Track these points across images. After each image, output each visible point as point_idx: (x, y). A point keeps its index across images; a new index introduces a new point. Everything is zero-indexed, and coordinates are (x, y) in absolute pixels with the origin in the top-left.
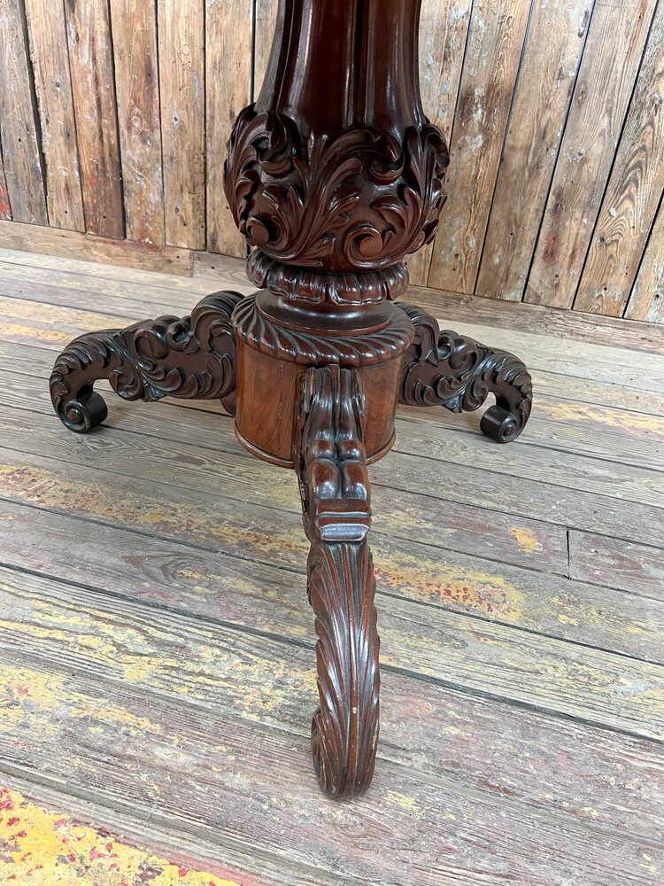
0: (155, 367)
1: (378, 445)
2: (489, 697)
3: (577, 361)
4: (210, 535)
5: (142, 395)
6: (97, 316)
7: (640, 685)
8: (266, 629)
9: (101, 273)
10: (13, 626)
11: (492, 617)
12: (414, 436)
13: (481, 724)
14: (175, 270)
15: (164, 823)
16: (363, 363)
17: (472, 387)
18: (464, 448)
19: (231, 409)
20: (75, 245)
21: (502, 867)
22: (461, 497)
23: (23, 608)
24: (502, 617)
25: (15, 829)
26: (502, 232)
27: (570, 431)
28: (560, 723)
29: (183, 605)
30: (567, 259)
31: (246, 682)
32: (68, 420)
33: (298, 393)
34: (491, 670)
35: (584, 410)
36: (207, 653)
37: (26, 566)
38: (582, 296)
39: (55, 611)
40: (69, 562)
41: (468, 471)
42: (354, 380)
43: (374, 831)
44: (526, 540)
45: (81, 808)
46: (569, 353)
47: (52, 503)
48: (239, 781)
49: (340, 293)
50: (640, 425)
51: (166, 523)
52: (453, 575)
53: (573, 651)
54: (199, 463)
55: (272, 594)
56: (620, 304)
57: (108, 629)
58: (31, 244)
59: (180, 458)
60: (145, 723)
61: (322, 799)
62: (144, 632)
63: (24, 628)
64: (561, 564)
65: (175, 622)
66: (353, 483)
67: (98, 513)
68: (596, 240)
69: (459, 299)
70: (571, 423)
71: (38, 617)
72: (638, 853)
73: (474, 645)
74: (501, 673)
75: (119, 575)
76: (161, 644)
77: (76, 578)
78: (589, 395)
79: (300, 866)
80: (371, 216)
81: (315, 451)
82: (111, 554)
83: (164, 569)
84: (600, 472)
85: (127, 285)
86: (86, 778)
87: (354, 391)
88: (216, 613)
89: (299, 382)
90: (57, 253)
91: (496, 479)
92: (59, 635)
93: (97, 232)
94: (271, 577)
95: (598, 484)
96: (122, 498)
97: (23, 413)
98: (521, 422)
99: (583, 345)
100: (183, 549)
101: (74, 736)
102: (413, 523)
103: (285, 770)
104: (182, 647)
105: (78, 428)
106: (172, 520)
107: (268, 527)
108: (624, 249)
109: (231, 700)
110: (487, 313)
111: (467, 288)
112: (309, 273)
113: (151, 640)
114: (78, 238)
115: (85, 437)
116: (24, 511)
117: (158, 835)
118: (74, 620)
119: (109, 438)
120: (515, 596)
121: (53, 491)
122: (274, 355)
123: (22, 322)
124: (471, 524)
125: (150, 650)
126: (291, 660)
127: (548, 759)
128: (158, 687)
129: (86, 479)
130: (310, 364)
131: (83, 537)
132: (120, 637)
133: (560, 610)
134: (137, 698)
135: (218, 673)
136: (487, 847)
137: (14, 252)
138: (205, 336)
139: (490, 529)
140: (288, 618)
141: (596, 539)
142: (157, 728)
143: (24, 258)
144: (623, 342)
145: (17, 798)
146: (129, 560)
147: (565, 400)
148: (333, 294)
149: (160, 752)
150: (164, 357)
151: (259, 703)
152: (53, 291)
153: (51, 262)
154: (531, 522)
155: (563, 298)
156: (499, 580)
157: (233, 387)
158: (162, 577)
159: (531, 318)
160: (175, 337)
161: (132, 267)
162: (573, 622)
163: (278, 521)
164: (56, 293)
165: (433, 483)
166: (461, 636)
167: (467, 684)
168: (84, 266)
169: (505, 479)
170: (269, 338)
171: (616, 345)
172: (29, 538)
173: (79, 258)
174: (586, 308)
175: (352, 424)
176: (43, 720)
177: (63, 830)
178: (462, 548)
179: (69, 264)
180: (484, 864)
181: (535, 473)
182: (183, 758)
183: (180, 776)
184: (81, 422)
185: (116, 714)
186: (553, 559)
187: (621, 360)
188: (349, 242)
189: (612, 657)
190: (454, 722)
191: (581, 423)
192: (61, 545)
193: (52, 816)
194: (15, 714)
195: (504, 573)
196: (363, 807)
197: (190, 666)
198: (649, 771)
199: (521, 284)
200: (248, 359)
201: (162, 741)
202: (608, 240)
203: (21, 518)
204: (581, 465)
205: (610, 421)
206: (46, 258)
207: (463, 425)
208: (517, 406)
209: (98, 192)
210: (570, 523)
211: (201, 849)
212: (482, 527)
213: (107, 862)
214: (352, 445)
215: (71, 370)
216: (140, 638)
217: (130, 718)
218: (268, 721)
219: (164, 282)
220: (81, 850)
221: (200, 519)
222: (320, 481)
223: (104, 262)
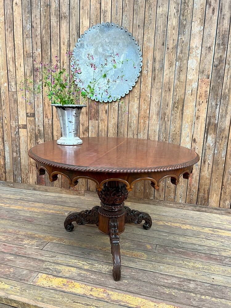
0: (85, 219)
1: (122, 230)
2: (139, 269)
3: (166, 212)
4: (95, 248)
5: (82, 224)
6: (67, 207)
7: (163, 267)
8: (105, 261)
9: (65, 196)
10: (66, 262)
11: (141, 259)
12: (131, 229)
13: (138, 272)
14: (81, 195)
15: (93, 284)
16: (118, 217)
17: (139, 219)
18: (140, 231)
19: (98, 226)
20: (59, 190)
21: (138, 288)
22: (138, 240)
23: (68, 259)
24: (143, 259)
25: (74, 285)
26: (148, 186)
27: (161, 227)
28: (149, 272)
29: (92, 258)
30: (161, 191)
31: (103, 268)
32: (67, 229)
33: (109, 222)
34: (140, 266)
35: (164, 222)
36: (97, 265)
37: (66, 254)
38: (166, 198)
39: (72, 260)
40: (73, 253)
41: (140, 235)
42: (116, 220)
43: (121, 284)
44: (149, 247)
45: (82, 282)
46: (164, 210)
47: (67, 244)
48: (103, 279)
49: (114, 207)
50: (175, 225)
51: (87, 247)
52: (135, 253)
53: (154, 263)
54: (91, 236)
55: (106, 257)
56: (174, 199)
57: (81, 262)
58: (49, 190)
59: (87, 235)
60: (89, 273)
61: (114, 281)
62: (86, 262)
63: (68, 262)
64: (154, 251)
65: (91, 261)
66: (117, 235)
67: (75, 245)
68: (166, 187)
69: (141, 199)
70: (161, 225)
71: (70, 261)
72: (158, 286)
73: (138, 263)
74: (141, 266)
75: (81, 255)
76: (89, 264)
77: (74, 255)
78: (166, 219)
79: (111, 288)
80: (118, 198)
81: (111, 231)
82: (79, 252)
83: (88, 253)
84: (165, 235)
85: (71, 199)
86: (82, 279)
87: (117, 222)
88: (97, 259)
89: (109, 221)
90: (55, 192)
91: (145, 237)
92: (74, 263)
93: (64, 188)
94: (106, 254)
95: (164, 237)
96: (79, 243)
97: (58, 228)
98: (150, 226)
99: (168, 208)
100: (91, 250)
101: (79, 275)
102: (129, 245)
103: (109, 278)
104: (93, 264)
105: (69, 231)
106: (88, 246)
107: (104, 247)
108: (172, 188)
109: (101, 270)
110: (147, 202)
111: (142, 197)
112: (110, 205)
113: (88, 263)
114: (60, 189)
115: (70, 232)
116: (63, 245)
117: (93, 285)
118: (76, 261)
119: (74, 232)
120: (145, 255)
121: (67, 242)
122: (105, 217)
123: (52, 210)
124: (139, 245)
125: (88, 264)
126: (109, 265)
127: (147, 276)
128: (90, 269)
129: (72, 240)
130: (110, 218)
131: (74, 249)
132: (83, 263)
133: (153, 257)
134: (87, 270)
135: (98, 267)
136: (137, 286)
137: (45, 192)
138: (93, 213)
139: (143, 245)
140: (108, 260)
141: (161, 246)
142: (90, 274)
143: (48, 194)
144: (176, 207)
145: (73, 282)
146: (82, 252)
147: (161, 221)
148: (113, 207)
149: (91, 276)
150: (86, 217)
151: (105, 271)
152: (56, 202)
153: (53, 194)
154: (150, 244)
155: (162, 198)
156: (143, 253)
157: (98, 222)
158: (88, 255)
159: (156, 203)
160: (88, 214)
161: (71, 194)
162: (155, 259)
163: (106, 246)
164: (57, 202)
165: (134, 238)
166: (136, 261)
167: (136, 268)
168: (61, 195)
169: (147, 237)
170: (104, 214)
171: (174, 208)
172: (65, 250)
173: (59, 193)
174: (167, 200)
175: (117, 227)
176: (74, 273)
177: (80, 285)
178: (137, 249)
179: (57, 195)
180: (136, 287)
181: (153, 235)
182: (95, 277)
183: (95, 279)
184: (70, 229)
185: (84, 272)
186: (153, 250)
187: (175, 211)
188: (115, 201)
189: (160, 264)
190: (133, 272)
191: (164, 225)
192: (71, 250)
193: (79, 283)
194: (70, 273)
195: (144, 252)
196: (120, 282)
197: (94, 266)
198: (162, 277)
199: (153, 196)
200: (101, 218)
201: (91, 275)
202: (168, 187)
203: (63, 247)
204: (162, 234)
205: (169, 225)
206: (52, 193)
207: (140, 227)
208: (149, 222)
209: (65, 180)
210: (157, 244)
211: (98, 286)
212: (141, 245)
213: (87, 288)
214: (117, 230)
215: (69, 220)
216: (86, 263)
217: (86, 273)
218: (106, 273)
219: (78, 198)
220: (83, 287)
221: (93, 246)
222: (112, 235)
223: (65, 194)
